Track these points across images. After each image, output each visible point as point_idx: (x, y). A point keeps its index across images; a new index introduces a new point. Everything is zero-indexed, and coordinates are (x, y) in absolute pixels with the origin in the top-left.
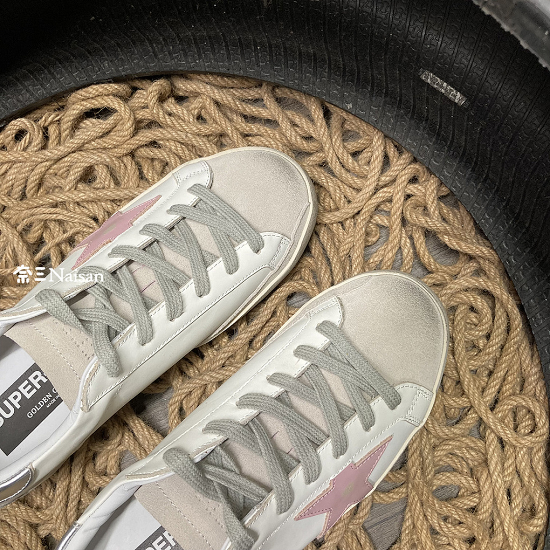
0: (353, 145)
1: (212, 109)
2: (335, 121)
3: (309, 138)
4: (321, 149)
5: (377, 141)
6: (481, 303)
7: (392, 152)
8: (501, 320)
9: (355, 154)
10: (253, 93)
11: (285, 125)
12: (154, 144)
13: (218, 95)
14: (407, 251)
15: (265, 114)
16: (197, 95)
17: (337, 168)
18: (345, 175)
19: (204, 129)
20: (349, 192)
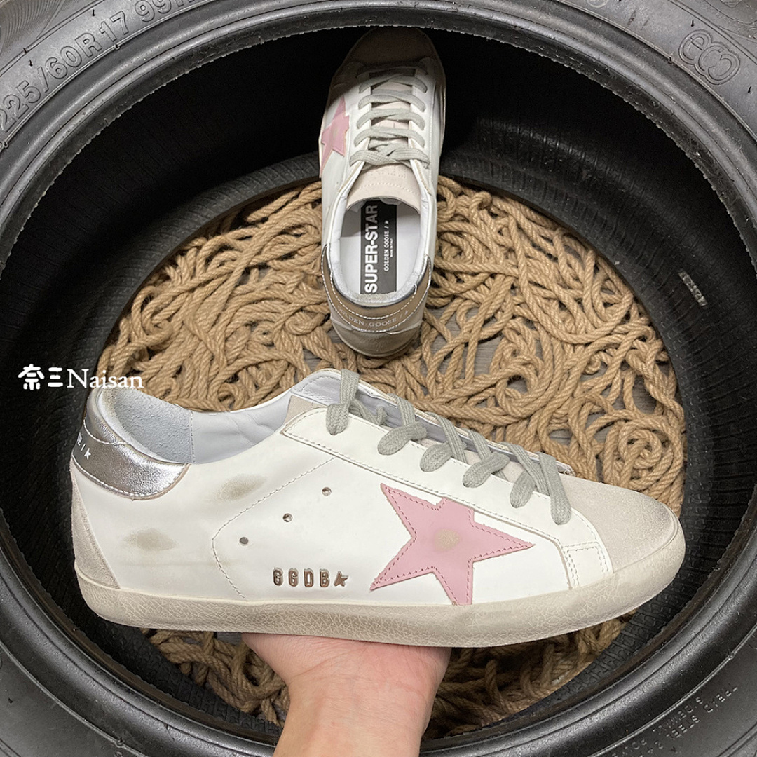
0: (606, 297)
1: (513, 228)
2: (600, 275)
3: (577, 279)
4: (582, 289)
5: (627, 298)
6: (656, 442)
7: (634, 313)
8: (666, 461)
9: (606, 305)
10: (547, 233)
11: (562, 261)
12: (459, 233)
13: (523, 221)
14: (616, 388)
15: (550, 249)
16: (506, 213)
17: (588, 306)
18: (592, 314)
19: (501, 239)
20: (590, 327)
